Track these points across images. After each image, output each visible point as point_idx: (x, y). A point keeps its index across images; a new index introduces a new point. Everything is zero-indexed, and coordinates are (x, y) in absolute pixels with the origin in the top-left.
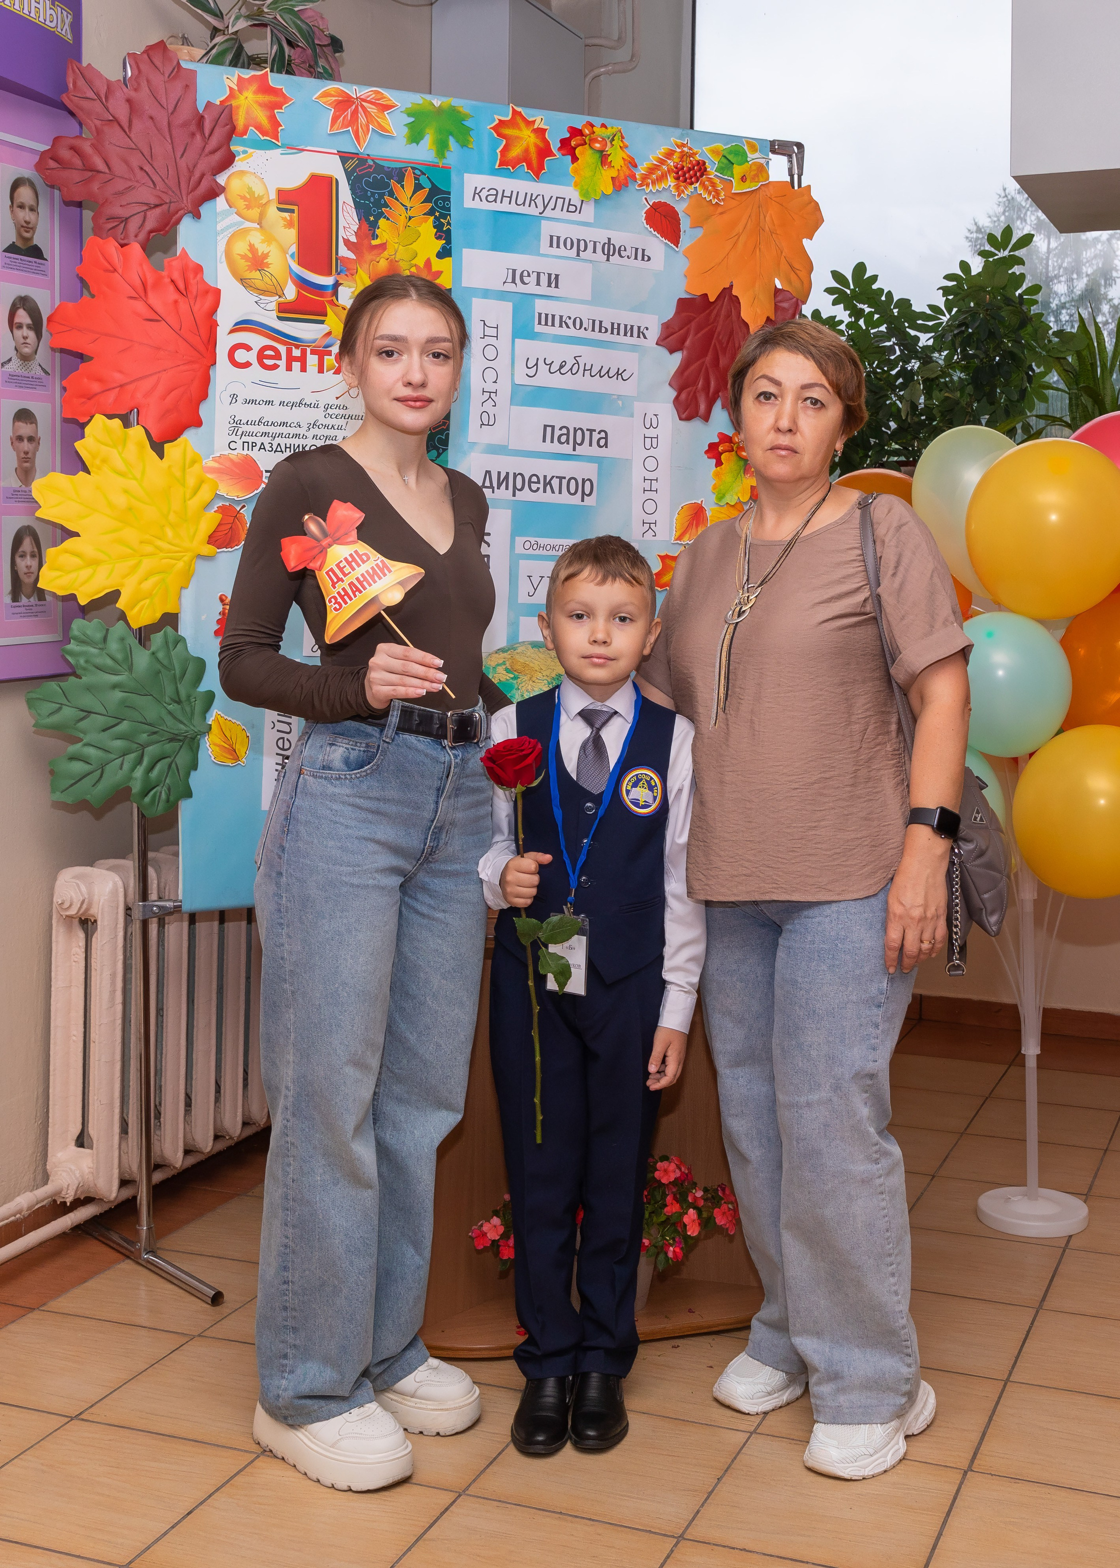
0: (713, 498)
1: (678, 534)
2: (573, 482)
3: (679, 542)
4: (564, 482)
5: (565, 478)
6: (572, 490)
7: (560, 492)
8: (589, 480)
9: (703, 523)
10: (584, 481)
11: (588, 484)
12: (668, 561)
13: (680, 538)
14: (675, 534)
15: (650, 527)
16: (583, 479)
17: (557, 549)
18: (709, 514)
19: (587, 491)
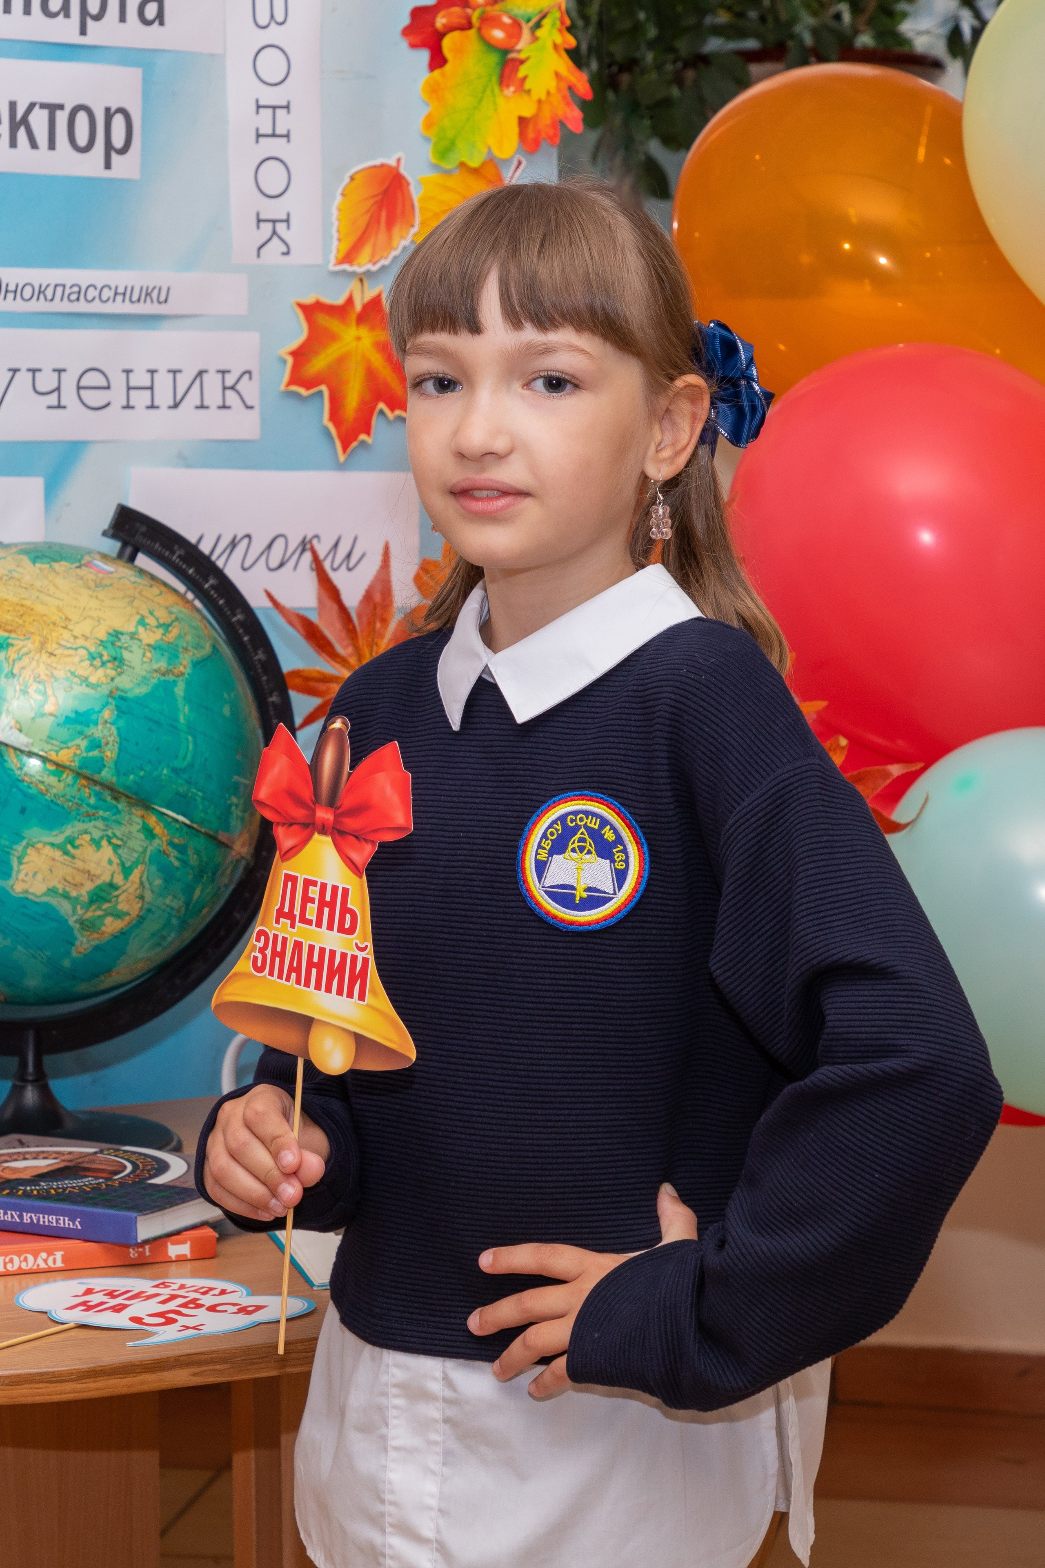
0: (427, 152)
1: (345, 247)
2: (82, 119)
3: (346, 267)
4: (62, 118)
5: (61, 107)
6: (82, 139)
7: (52, 146)
8: (122, 111)
9: (403, 213)
10: (109, 115)
11: (118, 122)
12: (323, 320)
13: (349, 257)
14: (336, 248)
15: (274, 233)
16: (108, 110)
17: (49, 297)
18: (416, 193)
19: (118, 141)
